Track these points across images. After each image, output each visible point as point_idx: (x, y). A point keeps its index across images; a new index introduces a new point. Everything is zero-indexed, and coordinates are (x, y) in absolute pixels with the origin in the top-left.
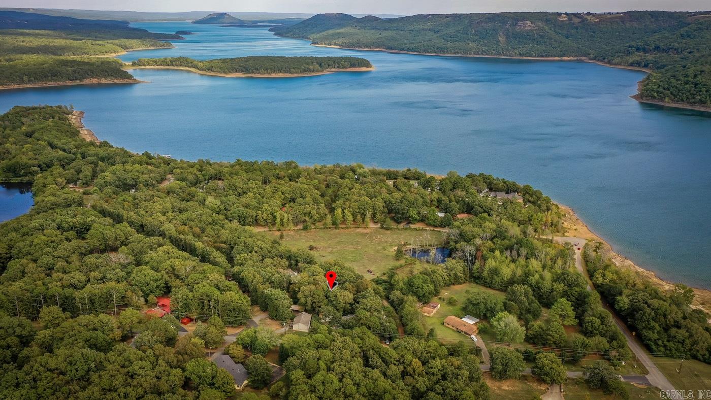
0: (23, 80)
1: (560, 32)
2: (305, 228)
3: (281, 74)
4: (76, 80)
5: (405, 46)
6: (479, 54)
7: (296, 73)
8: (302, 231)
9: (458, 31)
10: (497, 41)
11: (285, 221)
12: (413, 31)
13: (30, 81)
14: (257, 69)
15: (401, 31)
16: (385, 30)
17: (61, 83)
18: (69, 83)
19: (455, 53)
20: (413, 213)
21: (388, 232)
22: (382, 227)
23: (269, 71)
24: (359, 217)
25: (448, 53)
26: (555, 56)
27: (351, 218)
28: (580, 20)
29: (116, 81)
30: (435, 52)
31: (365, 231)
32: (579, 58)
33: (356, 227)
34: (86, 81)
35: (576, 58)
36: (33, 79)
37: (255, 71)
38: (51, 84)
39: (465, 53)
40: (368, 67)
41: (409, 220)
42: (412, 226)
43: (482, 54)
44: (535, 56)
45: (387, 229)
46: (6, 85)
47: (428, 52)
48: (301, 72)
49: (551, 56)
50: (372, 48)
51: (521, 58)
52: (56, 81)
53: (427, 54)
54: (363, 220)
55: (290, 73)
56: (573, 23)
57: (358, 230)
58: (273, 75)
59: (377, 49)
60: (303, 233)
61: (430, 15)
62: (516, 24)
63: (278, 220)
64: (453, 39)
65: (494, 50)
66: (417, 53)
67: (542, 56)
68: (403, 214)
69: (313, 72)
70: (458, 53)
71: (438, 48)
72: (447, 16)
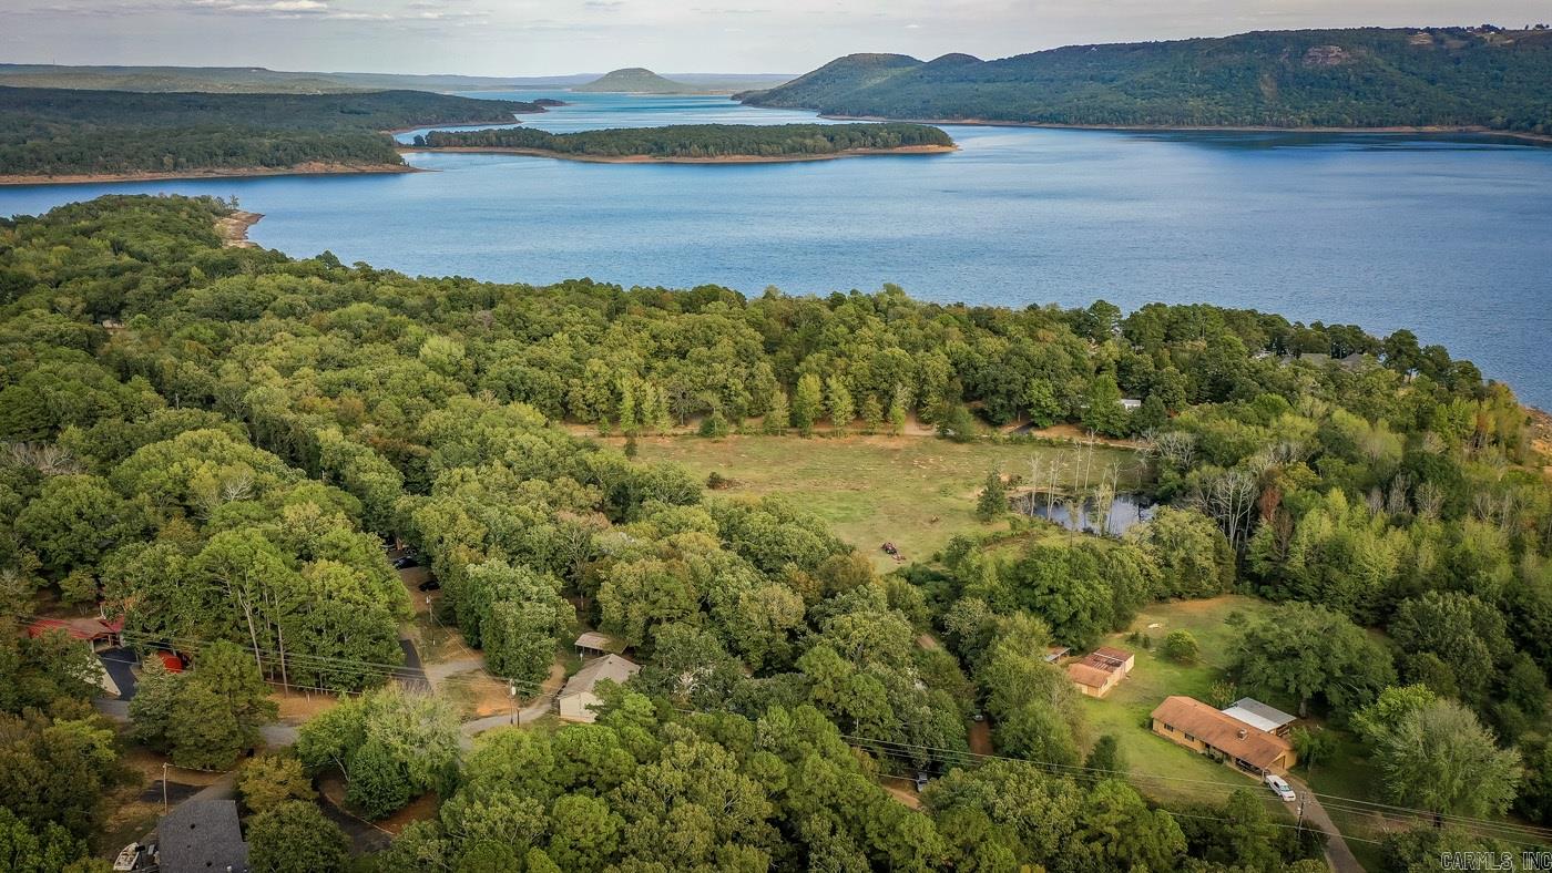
0: (162, 164)
1: (1413, 69)
2: (707, 432)
3: (738, 157)
4: (278, 165)
5: (1034, 110)
6: (1210, 124)
7: (773, 154)
8: (700, 440)
9: (1163, 75)
10: (1257, 95)
11: (647, 406)
12: (1052, 81)
13: (176, 166)
14: (683, 146)
15: (1026, 82)
16: (988, 81)
17: (243, 171)
18: (262, 171)
19: (1152, 122)
20: (1042, 392)
21: (963, 448)
22: (943, 436)
23: (712, 149)
24: (873, 403)
26: (1402, 124)
27: (845, 404)
28: (1463, 43)
29: (364, 168)
30: (1107, 123)
31: (891, 444)
32: (1464, 128)
33: (862, 434)
34: (302, 168)
35: (1455, 129)
36: (183, 160)
37: (678, 149)
38: (224, 171)
39: (1178, 123)
40: (943, 146)
41: (1028, 416)
42: (1038, 434)
43: (1220, 123)
44: (1352, 126)
45: (957, 440)
46: (125, 173)
47: (1088, 122)
48: (784, 153)
49: (1394, 124)
50: (958, 118)
51: (1316, 130)
52: (235, 166)
53: (1085, 126)
54: (886, 411)
55: (760, 154)
56: (1447, 50)
57: (869, 441)
58: (720, 159)
59: (969, 121)
60: (701, 444)
61: (1093, 45)
62: (1303, 53)
63: (628, 402)
64: (1147, 91)
65: (1248, 114)
66: (1063, 126)
67: (1369, 125)
68: (1010, 395)
69: (814, 152)
70: (1160, 123)
71: (1112, 112)
72: (1134, 47)
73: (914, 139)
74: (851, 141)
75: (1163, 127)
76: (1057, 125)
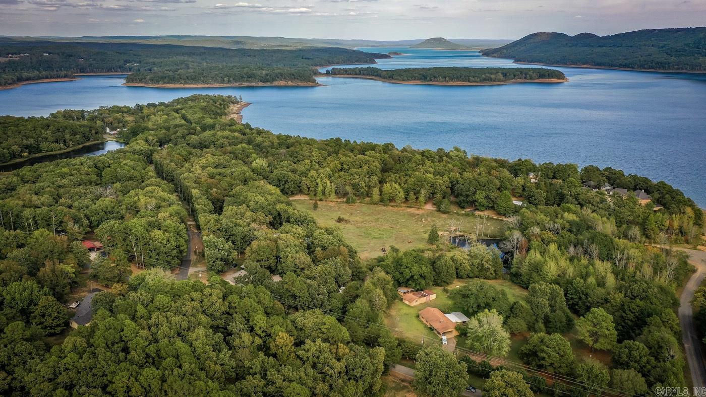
0: (224, 80)
2: (347, 202)
3: (459, 82)
4: (267, 82)
5: (618, 61)
7: (475, 82)
8: (346, 204)
9: (688, 45)
11: (327, 190)
12: (632, 47)
13: (229, 81)
14: (435, 77)
15: (618, 47)
16: (600, 46)
17: (253, 84)
18: (261, 84)
19: (678, 69)
20: (480, 196)
21: (445, 216)
22: (439, 210)
23: (447, 79)
24: (412, 195)
25: (670, 69)
27: (401, 195)
29: (300, 84)
30: (653, 68)
31: (417, 212)
33: (408, 207)
34: (276, 83)
36: (231, 79)
37: (433, 79)
38: (246, 84)
39: (692, 69)
40: (559, 79)
41: (472, 203)
42: (477, 213)
45: (444, 213)
46: (210, 84)
47: (645, 68)
48: (480, 81)
50: (579, 65)
52: (251, 82)
53: (643, 70)
54: (417, 198)
55: (469, 81)
57: (409, 210)
58: (451, 83)
59: (585, 66)
60: (344, 206)
61: (656, 29)
63: (320, 188)
64: (678, 53)
66: (631, 69)
68: (467, 196)
69: (494, 81)
70: (682, 69)
71: (657, 63)
72: (678, 30)
73: (545, 76)
74: (515, 76)
75: (684, 71)
76: (628, 69)
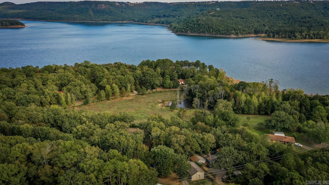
1: (118, 10)
5: (37, 17)
6: (81, 21)
10: (89, 14)
12: (38, 10)
15: (31, 10)
16: (20, 9)
19: (68, 20)
21: (144, 96)
25: (65, 20)
26: (119, 21)
27: (118, 90)
28: (125, 5)
30: (57, 20)
31: (128, 98)
32: (130, 22)
35: (129, 22)
39: (74, 20)
41: (153, 87)
43: (83, 20)
44: (110, 21)
49: (118, 21)
51: (104, 22)
53: (52, 21)
54: (126, 90)
56: (123, 6)
57: (124, 98)
61: (46, 2)
62: (97, 6)
64: (65, 13)
65: (89, 18)
66: (46, 21)
67: (114, 21)
70: (70, 20)
71: (58, 18)
72: (56, 3)
73: (14, 24)
76: (44, 21)
